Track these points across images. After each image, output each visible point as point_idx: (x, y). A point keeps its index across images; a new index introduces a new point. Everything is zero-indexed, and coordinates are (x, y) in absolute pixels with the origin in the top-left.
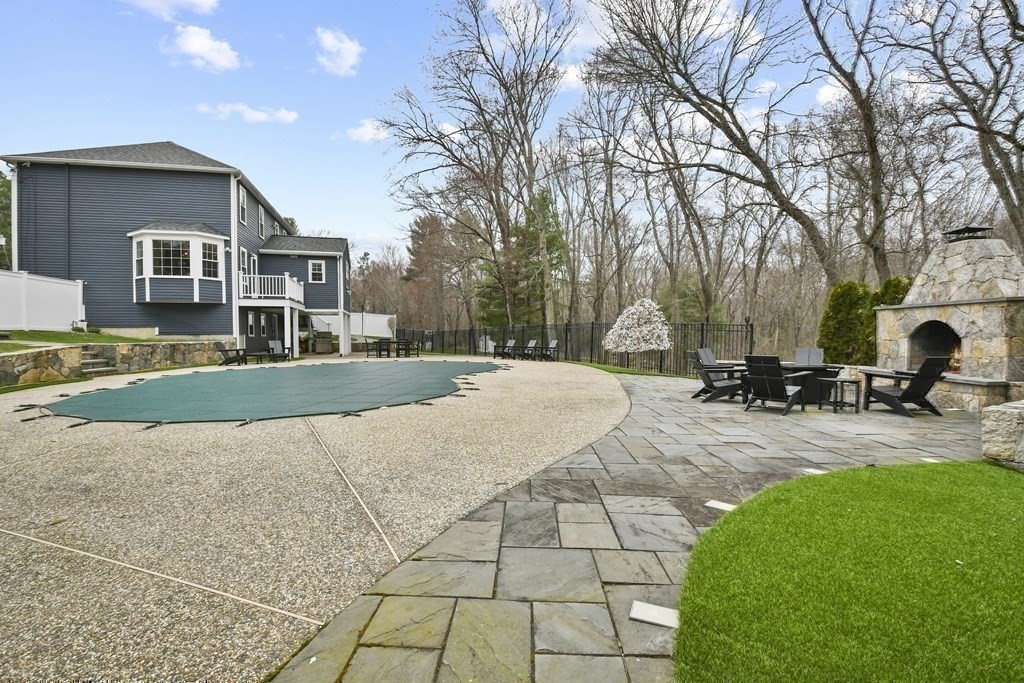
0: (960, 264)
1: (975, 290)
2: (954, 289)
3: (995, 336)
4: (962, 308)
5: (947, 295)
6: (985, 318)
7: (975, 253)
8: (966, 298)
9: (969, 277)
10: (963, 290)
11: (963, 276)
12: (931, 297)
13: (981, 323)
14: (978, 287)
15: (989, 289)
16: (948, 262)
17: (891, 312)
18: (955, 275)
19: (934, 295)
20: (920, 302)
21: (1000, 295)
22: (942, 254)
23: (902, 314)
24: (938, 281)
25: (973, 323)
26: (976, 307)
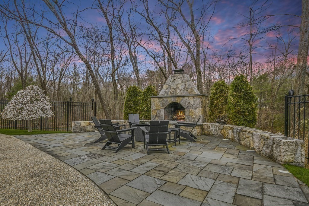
0: (180, 82)
1: (186, 92)
2: (178, 91)
3: (198, 108)
4: (185, 98)
5: (176, 93)
6: (194, 101)
7: (185, 79)
8: (183, 94)
9: (184, 87)
10: (182, 91)
11: (181, 86)
12: (170, 94)
13: (192, 103)
14: (187, 90)
15: (191, 92)
16: (175, 81)
17: (157, 98)
18: (179, 86)
19: (171, 93)
20: (166, 95)
21: (195, 94)
22: (173, 78)
23: (162, 100)
24: (172, 88)
25: (189, 103)
26: (191, 98)
